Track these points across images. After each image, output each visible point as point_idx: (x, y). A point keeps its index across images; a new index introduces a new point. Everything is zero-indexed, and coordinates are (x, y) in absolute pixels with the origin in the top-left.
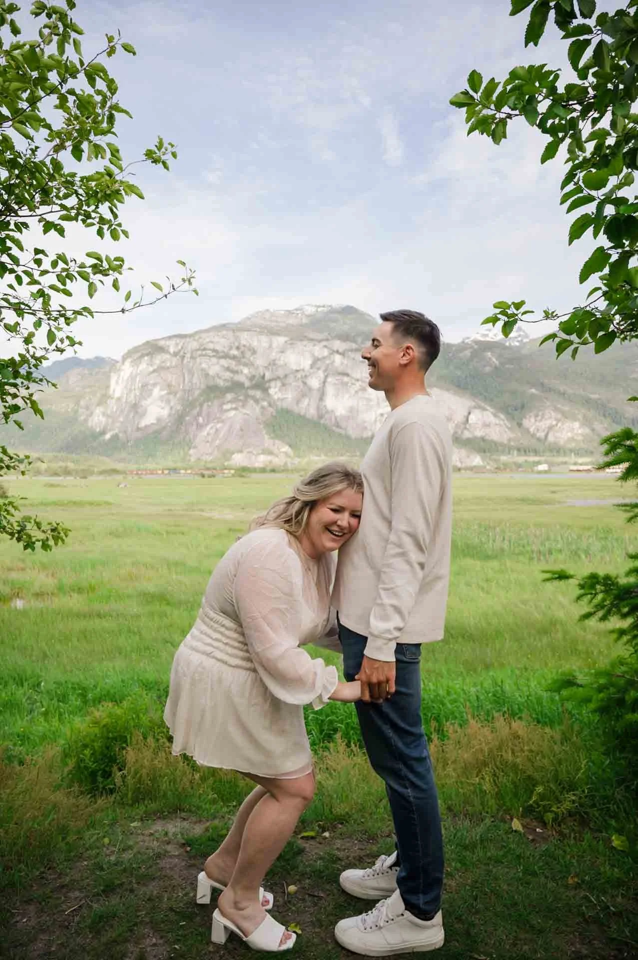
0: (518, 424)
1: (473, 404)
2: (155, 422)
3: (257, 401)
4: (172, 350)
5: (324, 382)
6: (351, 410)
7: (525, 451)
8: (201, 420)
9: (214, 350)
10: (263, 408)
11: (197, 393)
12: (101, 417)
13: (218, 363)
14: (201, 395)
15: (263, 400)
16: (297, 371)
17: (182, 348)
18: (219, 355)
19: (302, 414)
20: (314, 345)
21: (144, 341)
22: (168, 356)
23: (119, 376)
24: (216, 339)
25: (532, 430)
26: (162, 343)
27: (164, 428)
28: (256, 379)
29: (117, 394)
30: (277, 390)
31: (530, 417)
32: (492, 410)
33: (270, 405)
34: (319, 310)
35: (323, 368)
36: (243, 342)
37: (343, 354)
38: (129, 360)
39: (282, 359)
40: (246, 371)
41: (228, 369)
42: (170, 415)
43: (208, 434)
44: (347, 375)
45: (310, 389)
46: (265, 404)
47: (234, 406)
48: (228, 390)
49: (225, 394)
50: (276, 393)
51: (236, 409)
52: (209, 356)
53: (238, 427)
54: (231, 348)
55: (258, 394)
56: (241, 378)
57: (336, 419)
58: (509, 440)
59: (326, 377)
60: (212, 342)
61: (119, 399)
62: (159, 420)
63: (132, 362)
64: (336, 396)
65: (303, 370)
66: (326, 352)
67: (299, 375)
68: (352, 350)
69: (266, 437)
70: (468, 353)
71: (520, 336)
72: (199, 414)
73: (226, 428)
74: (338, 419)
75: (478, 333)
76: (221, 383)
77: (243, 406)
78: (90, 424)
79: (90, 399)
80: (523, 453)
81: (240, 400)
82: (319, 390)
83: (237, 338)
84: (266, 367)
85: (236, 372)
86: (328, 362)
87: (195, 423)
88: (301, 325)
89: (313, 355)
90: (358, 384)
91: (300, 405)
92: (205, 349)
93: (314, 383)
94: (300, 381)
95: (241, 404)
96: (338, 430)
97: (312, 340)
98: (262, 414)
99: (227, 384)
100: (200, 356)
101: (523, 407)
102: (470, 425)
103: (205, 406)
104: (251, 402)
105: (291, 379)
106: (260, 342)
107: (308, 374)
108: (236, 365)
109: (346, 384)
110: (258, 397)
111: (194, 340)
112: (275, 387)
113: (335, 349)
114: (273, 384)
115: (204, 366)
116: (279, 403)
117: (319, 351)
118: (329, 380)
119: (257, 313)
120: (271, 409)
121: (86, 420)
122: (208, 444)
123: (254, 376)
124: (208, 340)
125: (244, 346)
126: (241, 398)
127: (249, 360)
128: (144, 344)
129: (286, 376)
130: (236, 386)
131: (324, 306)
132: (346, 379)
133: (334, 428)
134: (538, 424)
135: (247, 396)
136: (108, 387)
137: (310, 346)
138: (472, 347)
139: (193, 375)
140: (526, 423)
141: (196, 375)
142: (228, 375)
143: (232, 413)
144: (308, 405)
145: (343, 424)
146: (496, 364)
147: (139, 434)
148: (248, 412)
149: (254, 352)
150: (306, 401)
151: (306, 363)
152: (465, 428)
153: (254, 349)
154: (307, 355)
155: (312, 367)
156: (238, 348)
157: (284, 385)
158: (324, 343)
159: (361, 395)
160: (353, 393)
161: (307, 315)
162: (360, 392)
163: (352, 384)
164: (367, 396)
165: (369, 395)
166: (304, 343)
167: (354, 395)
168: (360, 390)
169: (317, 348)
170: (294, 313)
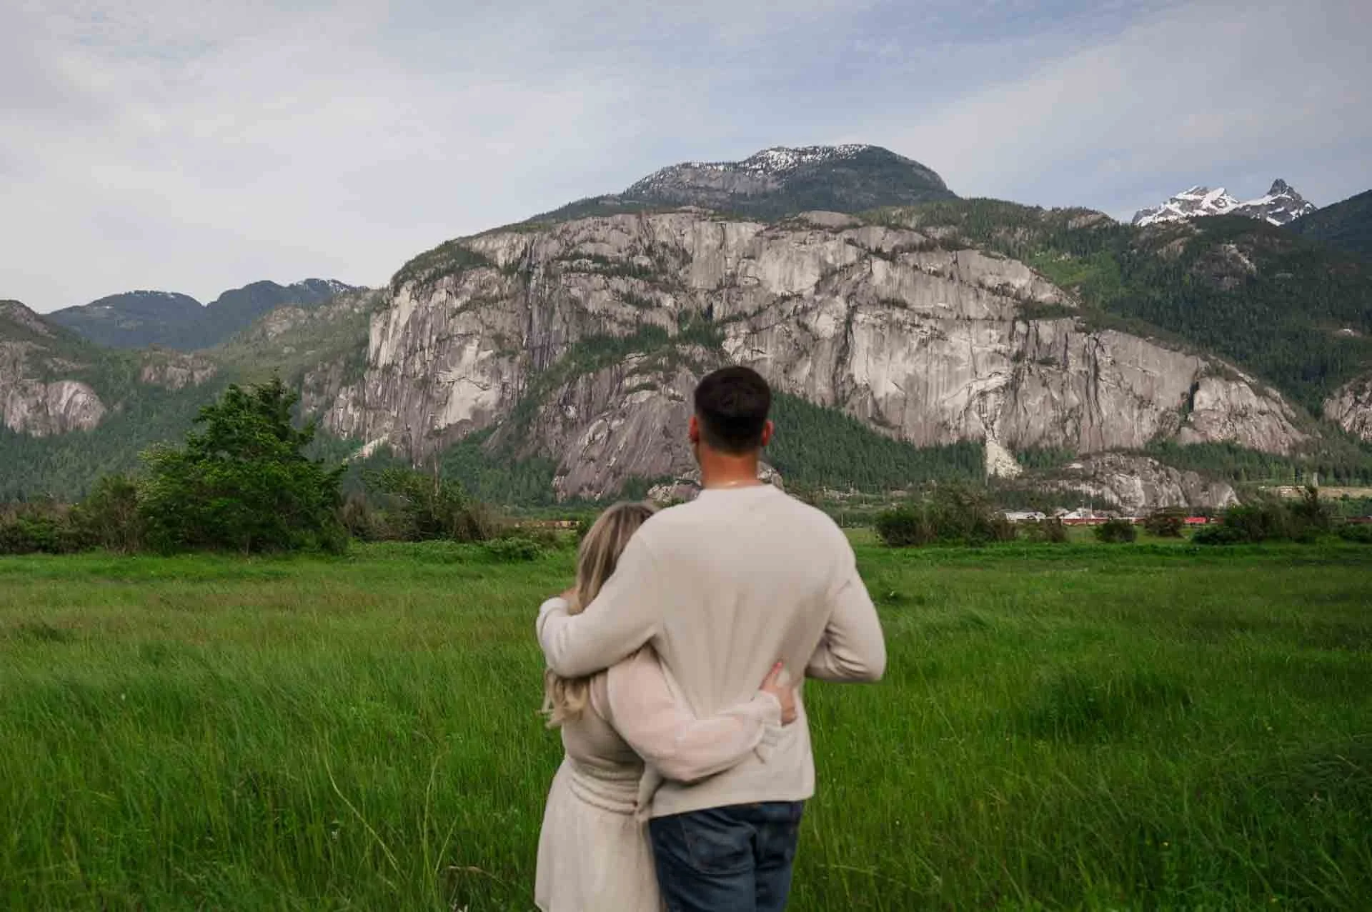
0: (1310, 409)
1: (1203, 365)
2: (469, 418)
4: (501, 261)
5: (849, 322)
6: (911, 382)
7: (1337, 476)
8: (572, 412)
9: (597, 258)
11: (560, 353)
12: (351, 410)
13: (606, 287)
14: (570, 356)
16: (785, 298)
17: (524, 254)
18: (608, 268)
19: (799, 395)
20: (826, 239)
21: (441, 242)
22: (493, 274)
23: (389, 317)
24: (602, 233)
25: (1347, 424)
26: (478, 246)
27: (491, 430)
28: (691, 320)
29: (384, 358)
30: (740, 342)
31: (1343, 395)
32: (1248, 379)
34: (804, 158)
35: (844, 291)
36: (663, 238)
37: (891, 258)
38: (410, 284)
39: (751, 272)
40: (668, 301)
41: (628, 298)
42: (501, 401)
43: (592, 441)
44: (904, 306)
45: (816, 339)
47: (647, 379)
48: (630, 344)
49: (625, 354)
50: (736, 351)
51: (651, 387)
52: (589, 272)
53: (658, 426)
54: (634, 253)
55: (698, 351)
56: (659, 318)
57: (876, 403)
58: (1294, 448)
59: (853, 310)
60: (593, 240)
61: (388, 369)
62: (477, 413)
63: (414, 288)
64: (877, 351)
65: (800, 296)
66: (851, 255)
67: (789, 307)
68: (912, 249)
70: (1178, 246)
71: (1279, 202)
72: (567, 401)
73: (631, 430)
74: (882, 406)
75: (1173, 200)
76: (614, 329)
77: (668, 380)
78: (327, 423)
79: (325, 371)
80: (1331, 478)
81: (660, 367)
82: (835, 340)
83: (648, 229)
84: (712, 292)
85: (648, 305)
86: (855, 277)
87: (558, 419)
88: (765, 195)
89: (822, 262)
90: (927, 325)
91: (794, 376)
92: (577, 256)
93: (825, 324)
94: (792, 320)
95: (661, 374)
96: (883, 431)
97: (819, 227)
99: (628, 331)
100: (566, 270)
101: (1323, 371)
102: (1199, 414)
103: (581, 383)
104: (684, 370)
105: (770, 317)
107: (810, 305)
108: (646, 290)
109: (899, 325)
110: (698, 359)
111: (552, 236)
112: (736, 337)
113: (873, 248)
114: (730, 330)
115: (575, 292)
117: (836, 251)
118: (860, 317)
119: (663, 172)
121: (319, 417)
122: (592, 464)
123: (687, 313)
124: (583, 234)
125: (664, 246)
126: (664, 361)
127: (675, 277)
128: (440, 249)
129: (760, 311)
130: (648, 336)
131: (814, 151)
132: (898, 314)
133: (873, 426)
134: (1360, 408)
135: (675, 358)
136: (366, 342)
137: (815, 243)
138: (1186, 232)
139: (551, 314)
140: (1332, 409)
141: (558, 315)
142: (629, 311)
143: (645, 395)
144: (811, 375)
145: (894, 419)
146: (1251, 270)
147: (435, 444)
148: (676, 393)
149: (686, 259)
150: (805, 369)
151: (806, 280)
152: (1185, 422)
153: (684, 251)
154: (808, 261)
155: (818, 288)
156: (649, 252)
157: (755, 330)
158: (846, 235)
159: (935, 351)
160: (915, 344)
161: (776, 173)
162: (931, 344)
163: (914, 325)
164: (947, 352)
165: (952, 349)
166: (803, 235)
167: (918, 349)
168: (932, 337)
169: (831, 246)
170: (745, 169)
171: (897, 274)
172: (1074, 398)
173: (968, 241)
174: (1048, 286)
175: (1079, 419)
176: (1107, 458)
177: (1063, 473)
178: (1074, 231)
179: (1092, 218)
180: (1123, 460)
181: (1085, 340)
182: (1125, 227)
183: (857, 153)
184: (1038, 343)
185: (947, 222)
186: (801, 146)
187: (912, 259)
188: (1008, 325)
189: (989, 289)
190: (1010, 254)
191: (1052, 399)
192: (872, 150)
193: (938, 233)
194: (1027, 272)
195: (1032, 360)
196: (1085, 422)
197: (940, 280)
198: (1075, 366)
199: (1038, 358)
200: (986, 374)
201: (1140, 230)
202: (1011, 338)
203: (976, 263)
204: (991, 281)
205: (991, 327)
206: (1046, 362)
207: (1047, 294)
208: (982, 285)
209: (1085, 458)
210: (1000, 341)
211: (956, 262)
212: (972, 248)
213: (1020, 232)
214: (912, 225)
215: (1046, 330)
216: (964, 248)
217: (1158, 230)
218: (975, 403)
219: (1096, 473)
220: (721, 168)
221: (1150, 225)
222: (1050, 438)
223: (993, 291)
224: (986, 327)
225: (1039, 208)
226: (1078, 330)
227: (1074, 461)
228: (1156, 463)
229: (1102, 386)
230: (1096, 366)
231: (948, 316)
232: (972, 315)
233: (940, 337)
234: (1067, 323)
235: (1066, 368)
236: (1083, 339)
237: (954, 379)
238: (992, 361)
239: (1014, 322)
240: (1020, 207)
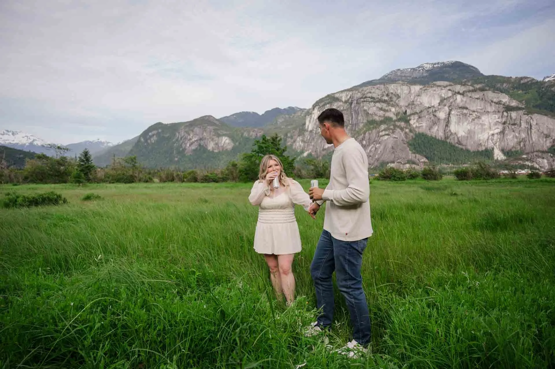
3: (402, 129)
4: (344, 100)
5: (449, 114)
6: (470, 132)
9: (372, 98)
10: (406, 133)
11: (361, 125)
12: (300, 143)
13: (375, 106)
14: (364, 126)
15: (406, 128)
16: (429, 108)
17: (350, 97)
18: (375, 100)
19: (434, 136)
20: (442, 89)
21: (326, 95)
22: (341, 103)
23: (311, 117)
24: (373, 90)
26: (337, 96)
28: (400, 115)
29: (310, 128)
30: (415, 121)
33: (411, 131)
34: (435, 66)
35: (448, 105)
36: (391, 91)
37: (463, 94)
38: (317, 107)
39: (418, 100)
40: (393, 109)
41: (381, 109)
43: (370, 151)
44: (467, 108)
45: (439, 119)
46: (407, 130)
47: (387, 133)
48: (382, 122)
49: (380, 125)
50: (414, 123)
51: (388, 135)
52: (369, 102)
53: (390, 146)
54: (383, 96)
55: (403, 124)
56: (390, 115)
57: (458, 138)
59: (450, 111)
60: (370, 93)
61: (311, 131)
63: (319, 108)
64: (458, 122)
65: (434, 107)
66: (450, 94)
67: (431, 110)
68: (469, 91)
69: (410, 152)
73: (382, 147)
74: (460, 139)
76: (377, 118)
77: (393, 133)
78: (294, 147)
79: (293, 132)
81: (391, 129)
82: (445, 119)
83: (387, 89)
84: (407, 106)
85: (387, 111)
86: (451, 100)
88: (423, 77)
89: (441, 97)
90: (474, 114)
91: (432, 131)
92: (366, 97)
93: (442, 115)
94: (431, 114)
95: (391, 131)
96: (460, 146)
97: (440, 86)
98: (406, 137)
99: (381, 119)
100: (363, 102)
103: (367, 134)
104: (398, 130)
105: (425, 113)
106: (402, 90)
107: (437, 109)
108: (386, 106)
109: (465, 115)
110: (402, 126)
111: (359, 92)
112: (414, 119)
113: (457, 91)
114: (412, 117)
115: (365, 108)
116: (417, 130)
117: (445, 93)
118: (453, 112)
119: (392, 72)
120: (411, 134)
121: (292, 145)
123: (399, 113)
124: (368, 91)
125: (392, 93)
126: (392, 127)
127: (395, 102)
128: (326, 97)
129: (421, 112)
130: (387, 120)
131: (438, 64)
132: (465, 111)
133: (457, 145)
135: (395, 126)
136: (305, 124)
137: (438, 91)
139: (358, 114)
141: (360, 114)
142: (381, 113)
143: (386, 137)
144: (438, 130)
145: (464, 143)
147: (324, 153)
148: (396, 136)
149: (398, 97)
150: (436, 128)
151: (436, 102)
153: (398, 95)
154: (436, 96)
155: (439, 104)
156: (387, 95)
157: (420, 117)
158: (448, 88)
159: (477, 122)
160: (471, 120)
161: (426, 71)
162: (476, 120)
163: (470, 114)
164: (481, 122)
165: (483, 121)
166: (434, 88)
167: (472, 122)
168: (476, 118)
169: (444, 91)
170: (417, 70)
171: (465, 99)
172: (523, 135)
173: (487, 88)
174: (514, 101)
175: (525, 142)
176: (535, 153)
177: (520, 158)
178: (523, 84)
179: (529, 79)
180: (540, 154)
181: (527, 117)
182: (540, 82)
183: (452, 64)
184: (511, 119)
185: (481, 83)
186: (434, 62)
187: (469, 94)
188: (501, 113)
189: (495, 103)
190: (502, 92)
191: (516, 136)
192: (457, 62)
193: (478, 86)
194: (507, 97)
195: (509, 124)
196: (527, 143)
197: (479, 100)
198: (524, 125)
199: (511, 123)
200: (494, 128)
201: (546, 82)
202: (502, 117)
203: (490, 95)
204: (495, 100)
205: (496, 114)
206: (514, 124)
207: (514, 104)
208: (492, 101)
209: (527, 154)
210: (499, 118)
211: (484, 95)
212: (489, 90)
213: (505, 85)
214: (469, 84)
215: (514, 114)
216: (486, 90)
217: (552, 82)
218: (490, 137)
219: (531, 158)
220: (409, 70)
221: (549, 81)
222: (515, 148)
223: (496, 103)
224: (493, 114)
225: (511, 77)
226: (524, 114)
227: (523, 155)
228: (552, 155)
229: (533, 131)
230: (531, 125)
231: (481, 111)
232: (489, 111)
233: (479, 118)
234: (521, 112)
235: (520, 126)
236: (526, 117)
237: (483, 130)
238: (496, 124)
239: (503, 112)
240: (504, 77)
